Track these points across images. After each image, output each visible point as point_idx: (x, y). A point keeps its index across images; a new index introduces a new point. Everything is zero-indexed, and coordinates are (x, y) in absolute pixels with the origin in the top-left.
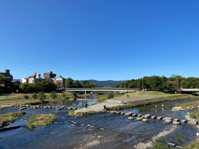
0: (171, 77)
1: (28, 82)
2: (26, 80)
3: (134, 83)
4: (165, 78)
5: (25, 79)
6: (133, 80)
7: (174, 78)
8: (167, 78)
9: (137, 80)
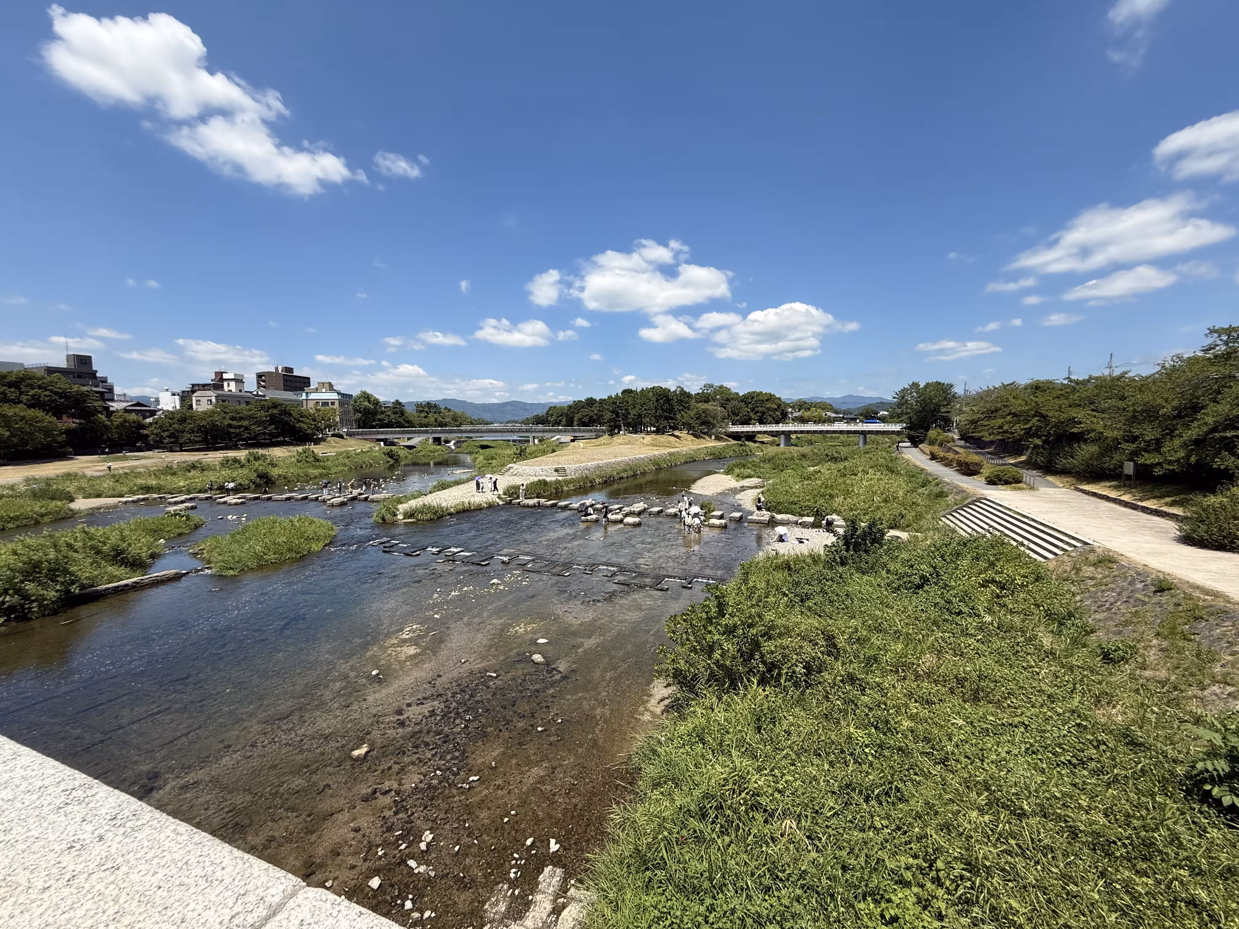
0: (701, 391)
1: (191, 407)
2: (177, 397)
3: (595, 409)
4: (685, 392)
5: (174, 395)
6: (591, 402)
7: (709, 394)
8: (689, 395)
9: (602, 401)
